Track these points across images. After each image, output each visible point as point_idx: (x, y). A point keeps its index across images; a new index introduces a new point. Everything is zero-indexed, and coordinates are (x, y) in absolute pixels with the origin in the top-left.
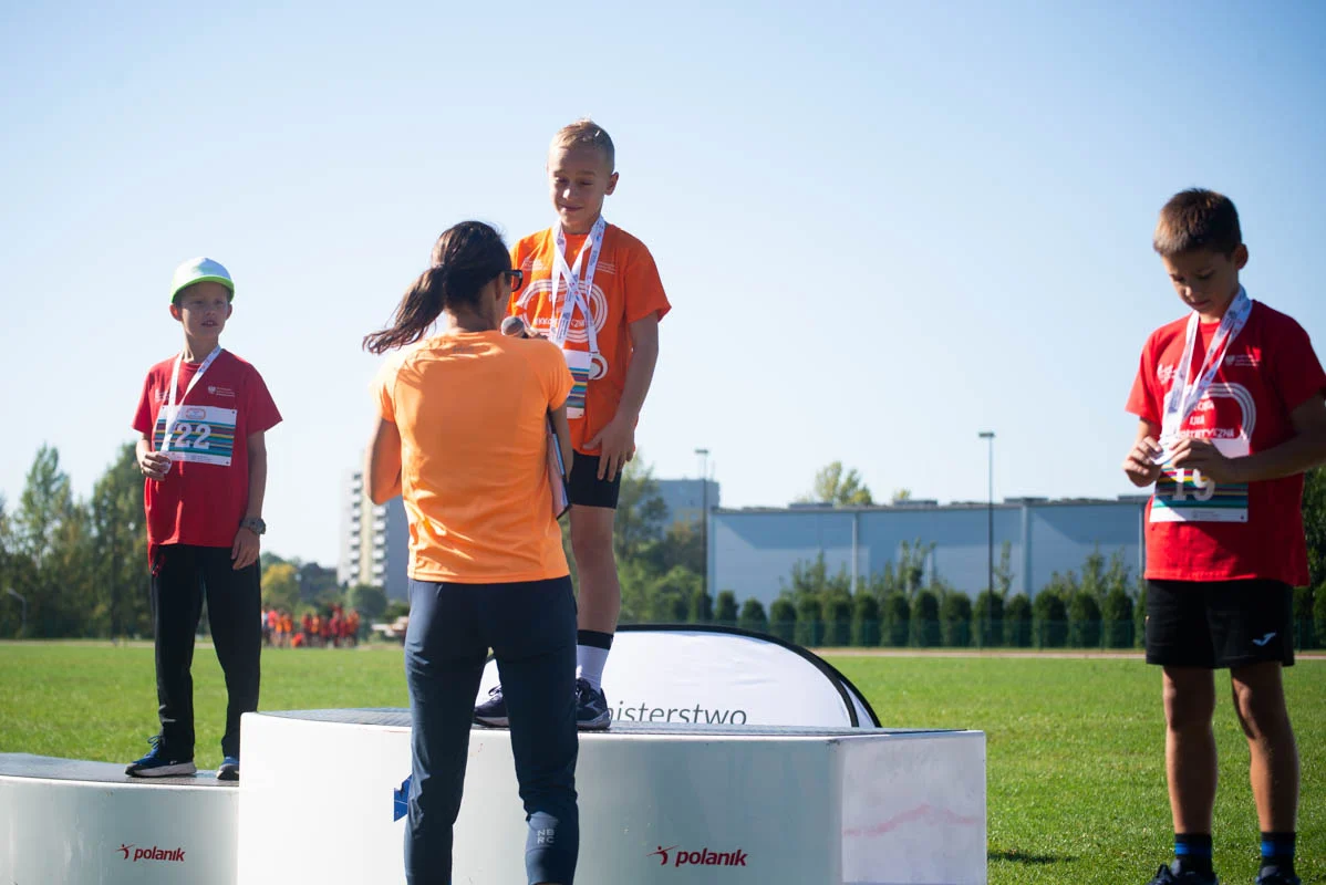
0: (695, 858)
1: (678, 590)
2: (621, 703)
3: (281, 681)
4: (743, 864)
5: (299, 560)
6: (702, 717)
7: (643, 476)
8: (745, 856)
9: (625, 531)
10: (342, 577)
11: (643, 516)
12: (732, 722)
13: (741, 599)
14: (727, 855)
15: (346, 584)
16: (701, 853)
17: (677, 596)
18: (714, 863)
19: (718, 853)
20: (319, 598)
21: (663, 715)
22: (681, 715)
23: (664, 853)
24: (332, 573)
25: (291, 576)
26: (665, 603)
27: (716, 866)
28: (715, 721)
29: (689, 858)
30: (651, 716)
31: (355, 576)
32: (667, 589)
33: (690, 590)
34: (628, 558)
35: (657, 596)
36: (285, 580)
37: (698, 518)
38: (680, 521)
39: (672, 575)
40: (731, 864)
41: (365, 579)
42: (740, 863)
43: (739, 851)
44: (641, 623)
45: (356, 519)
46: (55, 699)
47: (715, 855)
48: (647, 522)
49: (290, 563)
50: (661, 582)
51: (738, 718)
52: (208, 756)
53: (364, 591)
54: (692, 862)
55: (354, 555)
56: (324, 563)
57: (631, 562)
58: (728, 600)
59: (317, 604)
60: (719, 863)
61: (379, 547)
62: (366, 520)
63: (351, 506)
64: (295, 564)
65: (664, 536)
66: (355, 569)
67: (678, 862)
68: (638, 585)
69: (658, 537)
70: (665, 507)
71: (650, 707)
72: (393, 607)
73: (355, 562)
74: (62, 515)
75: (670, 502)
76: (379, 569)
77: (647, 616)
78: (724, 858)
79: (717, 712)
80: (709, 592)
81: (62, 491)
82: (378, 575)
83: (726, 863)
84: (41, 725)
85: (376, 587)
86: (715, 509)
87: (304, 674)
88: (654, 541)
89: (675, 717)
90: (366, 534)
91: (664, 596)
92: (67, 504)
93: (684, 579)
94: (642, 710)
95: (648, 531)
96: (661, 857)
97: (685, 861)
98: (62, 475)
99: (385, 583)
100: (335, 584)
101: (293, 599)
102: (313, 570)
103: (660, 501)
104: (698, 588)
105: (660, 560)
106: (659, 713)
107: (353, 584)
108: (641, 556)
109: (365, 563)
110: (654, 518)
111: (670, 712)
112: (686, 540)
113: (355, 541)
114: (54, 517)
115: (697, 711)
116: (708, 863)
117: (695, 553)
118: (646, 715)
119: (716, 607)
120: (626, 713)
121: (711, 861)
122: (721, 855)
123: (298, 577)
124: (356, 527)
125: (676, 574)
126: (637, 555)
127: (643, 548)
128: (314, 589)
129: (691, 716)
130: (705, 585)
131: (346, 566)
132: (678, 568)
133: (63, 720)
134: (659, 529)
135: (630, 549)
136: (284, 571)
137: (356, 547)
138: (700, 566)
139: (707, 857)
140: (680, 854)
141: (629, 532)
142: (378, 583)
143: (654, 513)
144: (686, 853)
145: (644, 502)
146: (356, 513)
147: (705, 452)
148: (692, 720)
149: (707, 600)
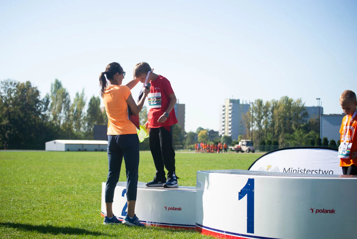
0: (321, 211)
1: (312, 137)
2: (299, 168)
3: (204, 162)
4: (334, 213)
5: (208, 129)
6: (321, 172)
7: (302, 106)
8: (335, 211)
9: (297, 121)
10: (220, 134)
11: (302, 117)
12: (329, 174)
13: (329, 140)
14: (330, 210)
15: (221, 135)
16: (323, 210)
17: (312, 139)
18: (326, 212)
19: (327, 210)
20: (214, 139)
21: (310, 172)
22: (315, 172)
23: (312, 210)
24: (217, 133)
25: (206, 134)
26: (308, 140)
27: (327, 213)
28: (325, 173)
29: (319, 211)
30: (307, 172)
31: (223, 133)
32: (309, 137)
33: (315, 137)
34: (298, 128)
35: (306, 139)
36: (205, 135)
37: (317, 117)
38: (312, 118)
39: (310, 133)
40: (331, 213)
41: (226, 134)
42: (333, 213)
43: (333, 210)
44: (302, 146)
45: (224, 118)
46: (144, 167)
47: (326, 210)
48: (303, 118)
49: (206, 130)
50: (307, 135)
51: (331, 173)
52: (186, 182)
53: (226, 138)
54: (320, 212)
55: (223, 128)
56: (215, 130)
57: (299, 129)
58: (326, 140)
59: (213, 141)
60: (328, 212)
61: (230, 125)
62: (226, 118)
63: (222, 114)
64: (207, 130)
65: (308, 122)
66: (223, 132)
67: (316, 212)
68: (301, 136)
69: (306, 122)
70: (308, 114)
71: (307, 169)
72: (234, 142)
73: (223, 129)
74: (145, 117)
75: (309, 113)
76: (230, 131)
77: (303, 144)
78: (329, 211)
79: (325, 171)
80: (320, 137)
81: (145, 111)
82: (230, 133)
83: (330, 213)
84: (141, 174)
85: (229, 136)
86: (322, 115)
87: (210, 160)
88: (305, 124)
89: (314, 172)
90: (226, 122)
91: (308, 139)
92: (146, 114)
93: (313, 134)
94: (305, 170)
95: (304, 121)
96: (311, 211)
97: (318, 212)
98: (145, 106)
99: (231, 136)
100: (218, 136)
101: (207, 139)
102: (212, 132)
103: (307, 112)
104: (318, 137)
105: (307, 129)
106: (309, 171)
107: (223, 135)
108: (302, 128)
109: (226, 130)
110: (305, 117)
111: (312, 171)
112: (314, 123)
113: (224, 124)
114: (143, 118)
115: (320, 171)
116: (324, 212)
117: (317, 127)
118: (306, 172)
119: (322, 142)
120: (300, 171)
121: (325, 212)
122: (328, 211)
123: (208, 134)
124: (224, 120)
125: (311, 133)
126: (300, 127)
127: (302, 125)
128: (213, 137)
129: (318, 172)
130: (319, 136)
131: (221, 130)
132: (312, 131)
133: (146, 172)
134: (306, 120)
135: (299, 126)
136: (204, 132)
137: (224, 126)
138: (318, 131)
139: (324, 211)
140: (317, 210)
141: (298, 121)
142: (230, 135)
143: (305, 116)
144: (318, 210)
145: (302, 113)
146: (224, 116)
147: (319, 99)
148: (318, 173)
149: (320, 140)
